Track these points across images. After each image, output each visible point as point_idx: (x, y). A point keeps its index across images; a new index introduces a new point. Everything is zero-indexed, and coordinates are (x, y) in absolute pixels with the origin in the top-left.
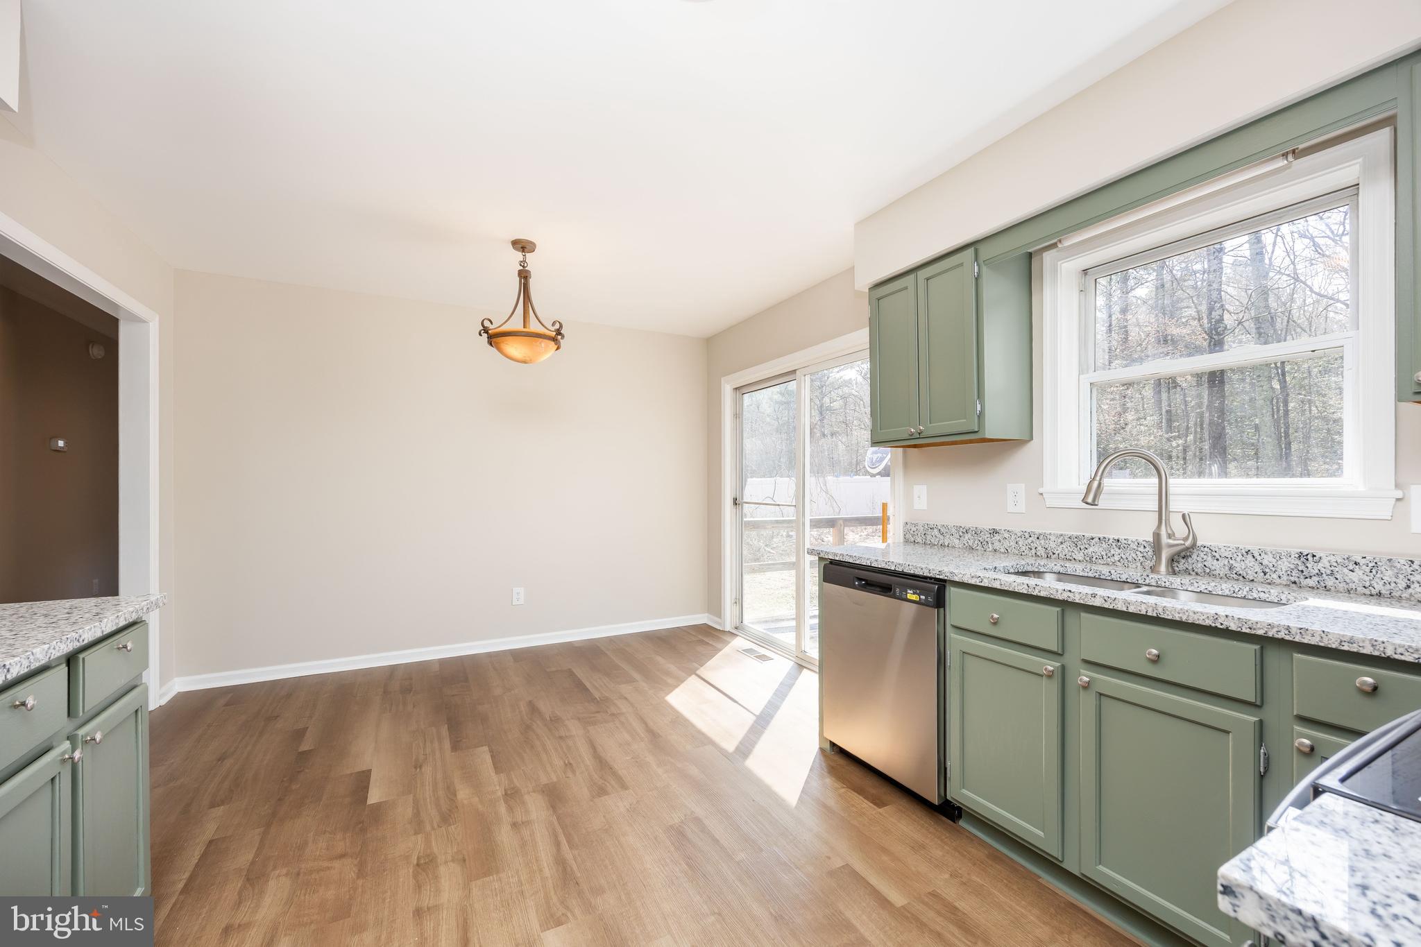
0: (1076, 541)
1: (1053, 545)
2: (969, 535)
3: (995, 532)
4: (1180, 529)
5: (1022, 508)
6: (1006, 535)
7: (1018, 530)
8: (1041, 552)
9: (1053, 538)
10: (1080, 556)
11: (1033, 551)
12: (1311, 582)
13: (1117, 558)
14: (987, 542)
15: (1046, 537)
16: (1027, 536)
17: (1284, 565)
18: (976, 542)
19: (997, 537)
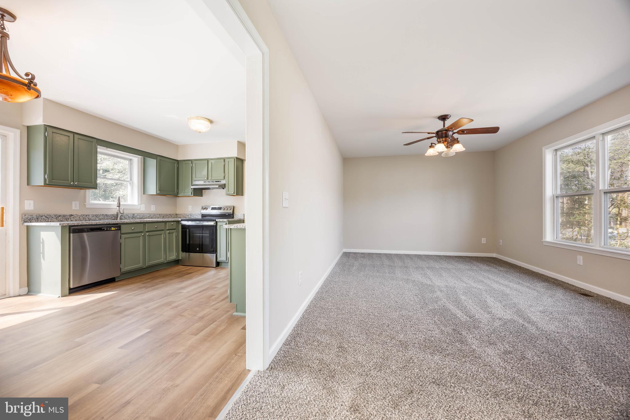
0: (96, 216)
1: (90, 217)
2: (61, 217)
3: (72, 215)
4: (122, 212)
5: (78, 208)
6: (76, 216)
7: (80, 214)
8: (87, 219)
9: (91, 215)
10: (98, 219)
11: (85, 219)
12: (134, 218)
13: (106, 218)
14: (69, 219)
15: (89, 215)
16: (83, 215)
17: (131, 216)
18: (64, 219)
19: (72, 217)
